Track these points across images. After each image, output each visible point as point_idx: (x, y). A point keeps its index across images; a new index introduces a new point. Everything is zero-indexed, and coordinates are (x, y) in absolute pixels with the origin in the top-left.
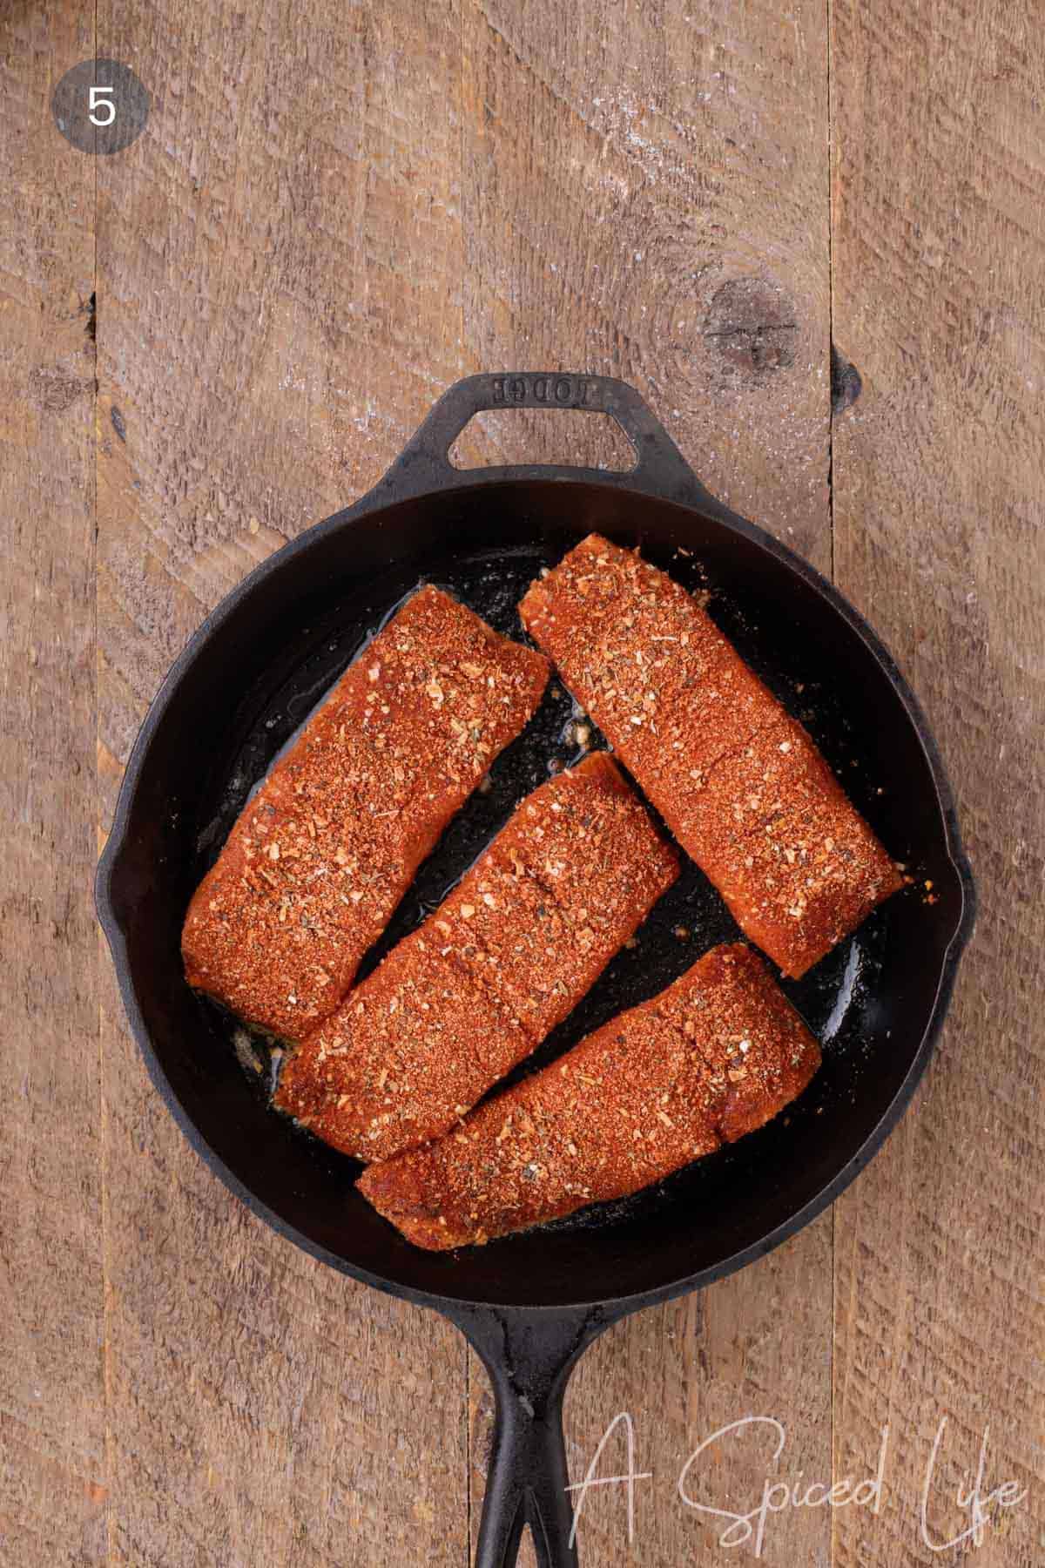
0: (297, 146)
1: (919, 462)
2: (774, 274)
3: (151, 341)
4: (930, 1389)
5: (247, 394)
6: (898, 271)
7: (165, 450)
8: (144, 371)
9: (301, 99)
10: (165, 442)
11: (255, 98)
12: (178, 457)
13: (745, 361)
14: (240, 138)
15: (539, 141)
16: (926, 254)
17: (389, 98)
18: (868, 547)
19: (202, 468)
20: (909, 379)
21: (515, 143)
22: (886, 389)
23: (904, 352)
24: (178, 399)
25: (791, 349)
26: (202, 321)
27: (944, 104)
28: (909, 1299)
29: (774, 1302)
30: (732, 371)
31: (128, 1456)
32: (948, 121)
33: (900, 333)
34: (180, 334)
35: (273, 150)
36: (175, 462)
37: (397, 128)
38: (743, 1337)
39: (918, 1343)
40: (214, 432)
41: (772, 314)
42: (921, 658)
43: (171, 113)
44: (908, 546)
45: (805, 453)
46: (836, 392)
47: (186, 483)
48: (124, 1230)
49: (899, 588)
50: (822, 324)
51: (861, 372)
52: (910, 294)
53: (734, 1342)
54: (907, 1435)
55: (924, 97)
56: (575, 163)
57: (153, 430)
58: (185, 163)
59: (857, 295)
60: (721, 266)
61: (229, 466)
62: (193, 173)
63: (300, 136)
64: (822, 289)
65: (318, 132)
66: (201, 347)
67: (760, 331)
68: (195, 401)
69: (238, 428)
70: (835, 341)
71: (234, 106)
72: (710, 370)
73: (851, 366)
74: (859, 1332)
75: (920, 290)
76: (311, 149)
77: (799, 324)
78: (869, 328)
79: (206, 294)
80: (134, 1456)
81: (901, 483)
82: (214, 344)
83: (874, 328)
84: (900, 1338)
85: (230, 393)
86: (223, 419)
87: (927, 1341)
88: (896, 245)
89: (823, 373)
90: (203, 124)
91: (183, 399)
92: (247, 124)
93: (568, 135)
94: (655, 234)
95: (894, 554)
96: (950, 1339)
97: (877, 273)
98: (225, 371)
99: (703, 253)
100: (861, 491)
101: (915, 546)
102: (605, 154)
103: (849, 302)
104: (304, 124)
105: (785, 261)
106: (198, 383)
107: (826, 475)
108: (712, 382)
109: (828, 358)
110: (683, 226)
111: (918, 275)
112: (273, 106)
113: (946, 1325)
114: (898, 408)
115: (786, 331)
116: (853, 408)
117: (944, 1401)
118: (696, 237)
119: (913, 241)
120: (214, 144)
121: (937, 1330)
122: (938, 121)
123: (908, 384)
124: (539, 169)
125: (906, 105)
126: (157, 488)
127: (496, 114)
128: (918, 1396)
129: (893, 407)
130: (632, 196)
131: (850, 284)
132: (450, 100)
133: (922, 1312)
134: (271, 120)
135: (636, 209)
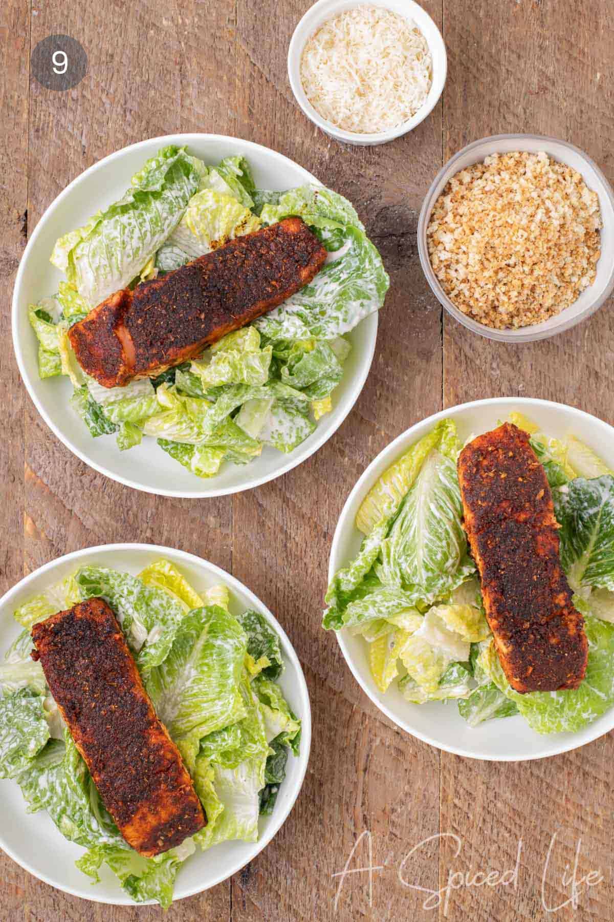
0: (142, 129)
2: (410, 203)
4: (495, 838)
9: (145, 103)
11: (119, 101)
13: (394, 252)
14: (110, 125)
15: (279, 127)
17: (194, 102)
18: (463, 358)
21: (265, 128)
27: (508, 108)
28: (483, 787)
29: (407, 787)
32: (510, 118)
35: (129, 131)
37: (198, 118)
38: (388, 808)
39: (489, 812)
41: (408, 225)
43: (71, 109)
44: (486, 358)
45: (427, 305)
49: (480, 381)
53: (384, 811)
54: (482, 865)
55: (496, 103)
56: (298, 139)
58: (79, 139)
60: (381, 198)
62: (84, 143)
63: (144, 123)
65: (154, 120)
67: (403, 235)
71: (107, 106)
74: (455, 806)
76: (150, 131)
84: (479, 809)
87: (493, 811)
90: (89, 115)
92: (114, 116)
93: (295, 124)
94: (344, 180)
95: (478, 362)
96: (507, 810)
99: (370, 191)
101: (490, 357)
102: (315, 135)
104: (146, 117)
105: (417, 195)
107: (439, 318)
110: (360, 176)
112: (129, 106)
113: (505, 802)
117: (504, 846)
118: (367, 182)
120: (95, 126)
121: (499, 805)
122: (504, 118)
124: (278, 143)
125: (486, 108)
127: (254, 111)
128: (489, 843)
130: (331, 158)
132: (228, 104)
133: (491, 794)
134: (128, 114)
135: (333, 165)
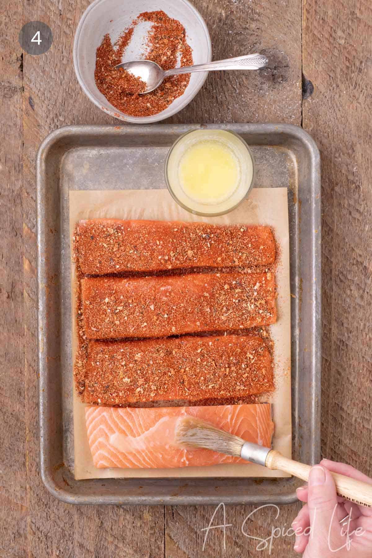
1: (335, 118)
2: (281, 47)
3: (44, 72)
5: (80, 92)
6: (327, 45)
7: (49, 113)
8: (42, 83)
10: (49, 110)
12: (54, 116)
13: (269, 80)
16: (338, 39)
19: (63, 120)
20: (332, 86)
22: (323, 90)
23: (330, 76)
24: (54, 94)
25: (287, 75)
26: (64, 64)
28: (331, 435)
30: (264, 83)
31: (36, 495)
33: (328, 69)
34: (55, 69)
36: (53, 118)
39: (335, 452)
40: (68, 106)
41: (280, 61)
42: (336, 192)
44: (331, 150)
45: (292, 115)
46: (304, 91)
47: (57, 126)
48: (34, 409)
49: (327, 166)
50: (298, 65)
51: (313, 84)
52: (332, 54)
57: (45, 106)
58: (57, 5)
59: (312, 55)
60: (260, 44)
61: (74, 119)
62: (60, 8)
64: (299, 53)
66: (63, 74)
67: (275, 68)
68: (60, 95)
69: (77, 105)
70: (304, 72)
72: (256, 83)
73: (310, 81)
75: (336, 53)
77: (290, 65)
78: (317, 67)
79: (65, 54)
80: (37, 495)
81: (329, 127)
82: (68, 74)
83: (318, 67)
84: (328, 450)
85: (74, 92)
86: (71, 101)
87: (338, 452)
88: (327, 36)
89: (299, 84)
91: (56, 94)
94: (235, 31)
95: (326, 153)
96: (347, 451)
97: (319, 46)
98: (72, 83)
99: (253, 38)
100: (313, 129)
101: (334, 150)
103: (309, 57)
105: (284, 41)
106: (62, 88)
107: (300, 123)
108: (257, 87)
109: (301, 78)
110: (246, 28)
111: (335, 47)
113: (346, 446)
114: (327, 98)
115: (285, 68)
116: (310, 98)
118: (251, 32)
119: (333, 35)
121: (342, 447)
123: (331, 88)
126: (47, 128)
129: (326, 97)
130: (227, 17)
131: (309, 50)
133: (336, 440)
135: (228, 22)
